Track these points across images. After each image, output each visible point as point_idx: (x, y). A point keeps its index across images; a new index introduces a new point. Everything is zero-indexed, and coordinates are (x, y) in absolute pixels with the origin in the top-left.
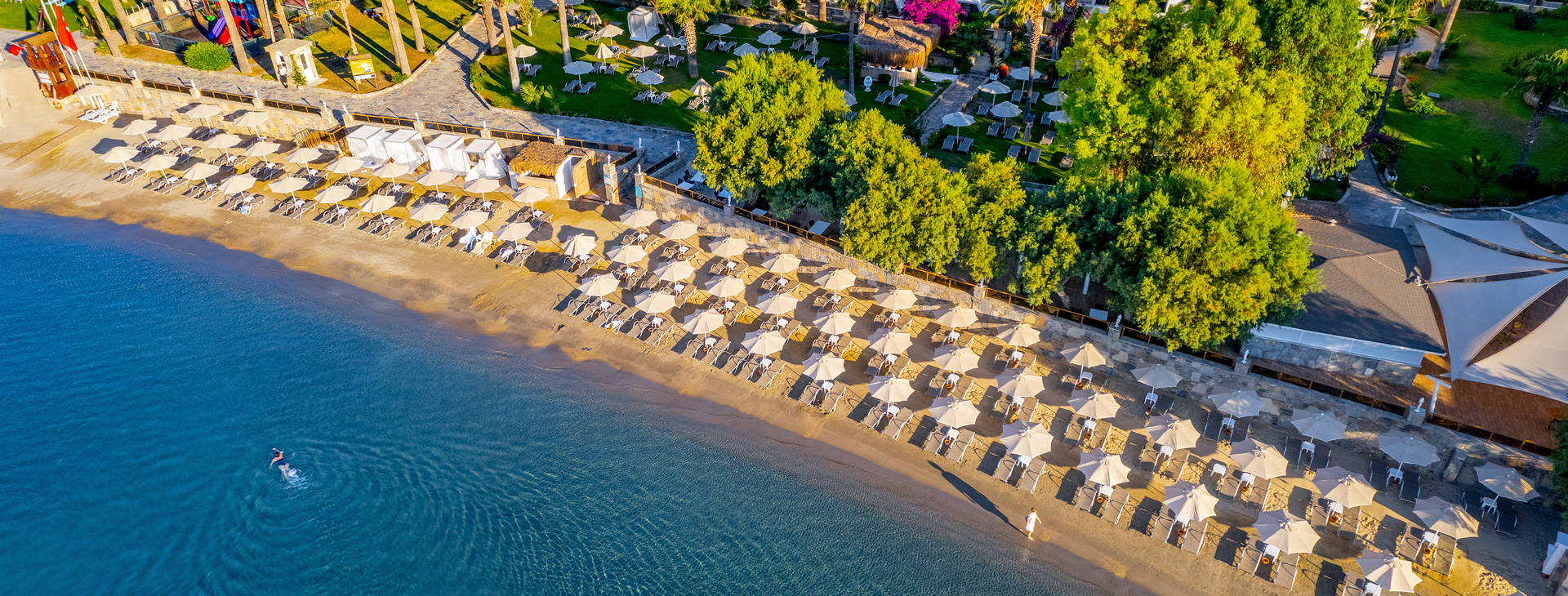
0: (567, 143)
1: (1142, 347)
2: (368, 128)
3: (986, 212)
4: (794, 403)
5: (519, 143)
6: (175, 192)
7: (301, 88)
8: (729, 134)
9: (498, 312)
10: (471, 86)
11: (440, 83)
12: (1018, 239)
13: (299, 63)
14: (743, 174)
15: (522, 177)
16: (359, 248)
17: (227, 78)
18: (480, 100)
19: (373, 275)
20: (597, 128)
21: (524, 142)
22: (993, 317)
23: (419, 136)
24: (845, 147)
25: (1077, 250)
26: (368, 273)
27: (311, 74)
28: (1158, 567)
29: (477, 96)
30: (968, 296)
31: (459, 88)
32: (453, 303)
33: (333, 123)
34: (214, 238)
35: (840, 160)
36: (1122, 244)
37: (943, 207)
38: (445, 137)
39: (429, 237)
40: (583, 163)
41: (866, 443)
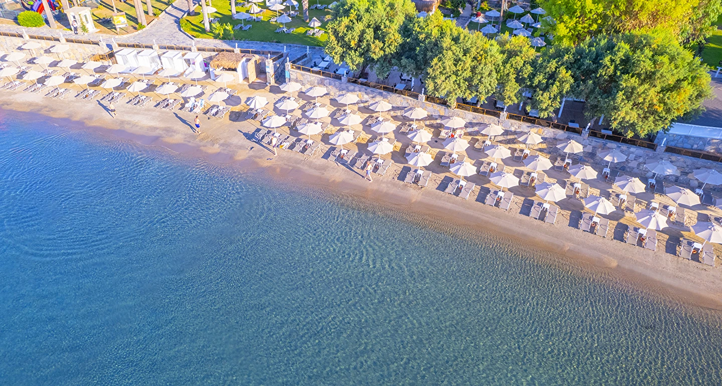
0: (242, 52)
1: (602, 141)
2: (126, 50)
3: (514, 62)
4: (401, 183)
5: (214, 54)
6: (19, 90)
7: (86, 34)
8: (349, 28)
9: (213, 142)
10: (182, 29)
11: (163, 29)
12: (533, 78)
13: (84, 20)
14: (357, 53)
15: (218, 71)
16: (127, 113)
17: (44, 30)
18: (188, 36)
19: (137, 126)
20: (257, 46)
21: (217, 53)
22: (511, 131)
23: (156, 54)
24: (424, 29)
25: (572, 81)
26: (135, 125)
27: (91, 26)
28: (634, 259)
29: (185, 34)
30: (496, 119)
31: (175, 31)
32: (186, 138)
33: (107, 50)
34: (44, 112)
35: (422, 37)
36: (601, 75)
37: (489, 59)
38: (171, 53)
39: (167, 105)
40: (253, 61)
41: (450, 202)
